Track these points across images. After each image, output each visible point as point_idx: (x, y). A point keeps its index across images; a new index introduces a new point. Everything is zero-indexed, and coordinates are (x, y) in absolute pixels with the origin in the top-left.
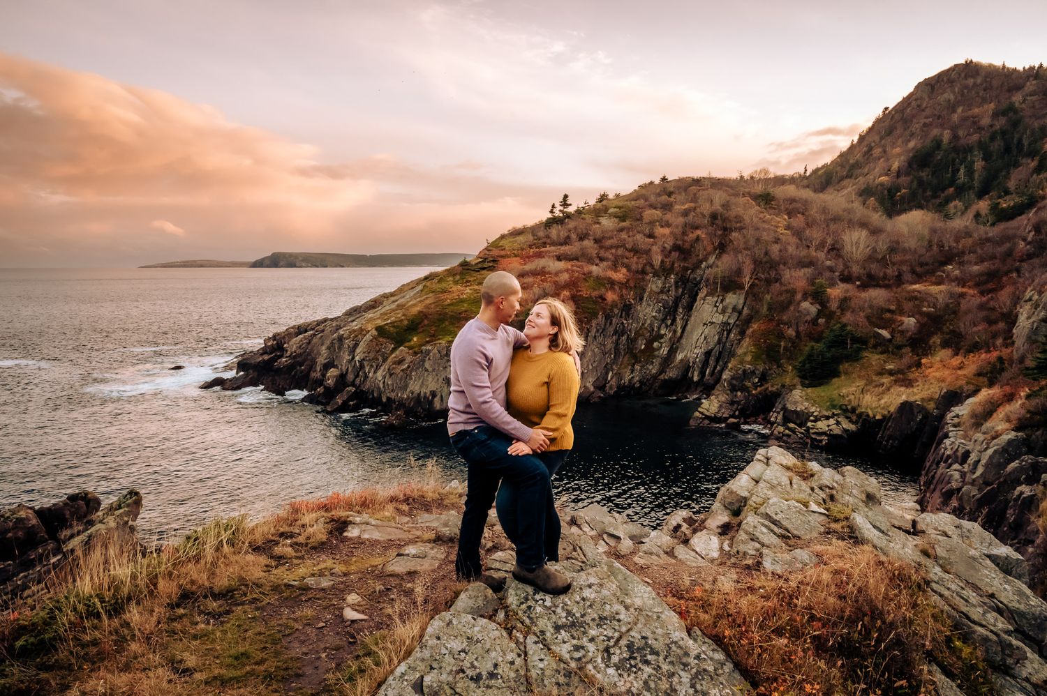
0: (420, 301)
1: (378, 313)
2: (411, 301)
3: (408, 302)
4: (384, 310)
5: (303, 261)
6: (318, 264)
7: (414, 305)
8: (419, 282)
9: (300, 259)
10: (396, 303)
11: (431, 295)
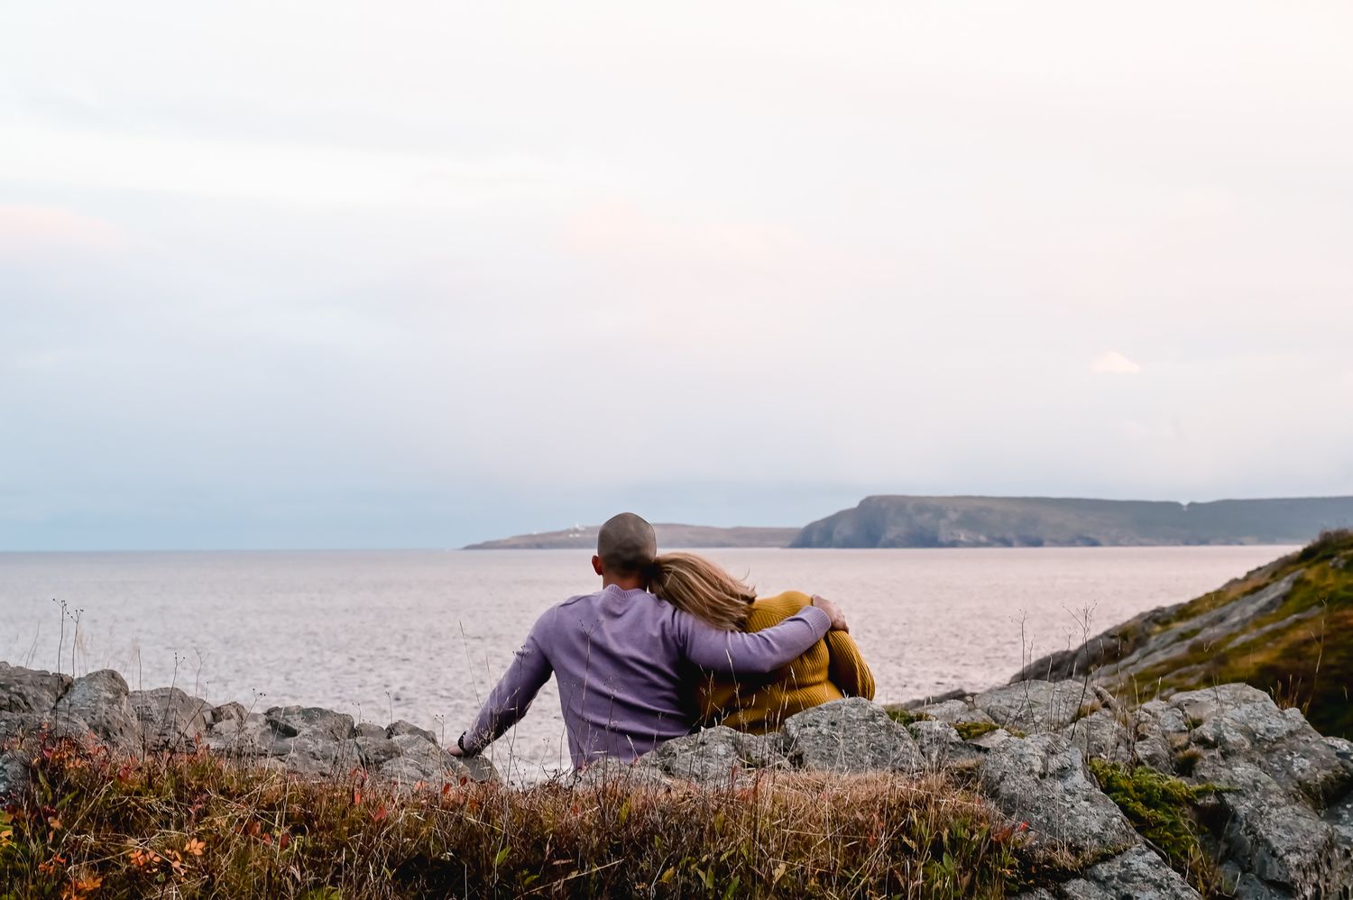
0: (1275, 634)
1: (1124, 676)
2: (1243, 631)
3: (1232, 636)
4: (1146, 664)
5: (960, 523)
6: (1010, 535)
7: (1246, 649)
8: (1285, 565)
9: (953, 516)
10: (1188, 642)
11: (1316, 610)
